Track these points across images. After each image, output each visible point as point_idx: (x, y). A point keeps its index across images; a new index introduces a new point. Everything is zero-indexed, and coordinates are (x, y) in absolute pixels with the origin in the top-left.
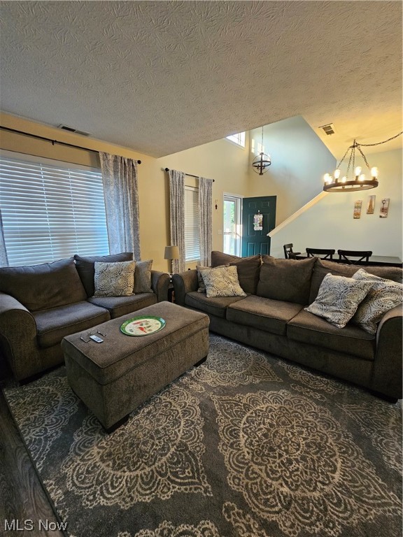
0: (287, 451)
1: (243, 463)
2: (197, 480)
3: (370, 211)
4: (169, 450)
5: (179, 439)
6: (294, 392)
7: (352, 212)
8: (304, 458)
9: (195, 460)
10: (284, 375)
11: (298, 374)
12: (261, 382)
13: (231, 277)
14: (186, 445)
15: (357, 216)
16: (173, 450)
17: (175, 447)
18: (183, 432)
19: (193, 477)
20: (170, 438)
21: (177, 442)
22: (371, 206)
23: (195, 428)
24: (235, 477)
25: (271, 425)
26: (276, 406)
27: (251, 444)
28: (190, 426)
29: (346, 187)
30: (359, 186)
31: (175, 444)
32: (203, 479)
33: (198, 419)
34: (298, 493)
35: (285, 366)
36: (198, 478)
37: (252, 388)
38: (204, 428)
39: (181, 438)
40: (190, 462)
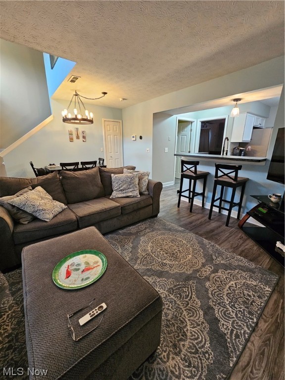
0: (174, 250)
1: (180, 265)
2: (189, 286)
3: (78, 137)
4: (172, 299)
5: (165, 292)
6: (144, 235)
7: (68, 137)
8: (178, 247)
9: (178, 285)
10: (131, 234)
11: (133, 229)
12: (132, 243)
13: (47, 197)
14: (170, 288)
15: (71, 140)
16: (172, 297)
17: (170, 295)
18: (160, 289)
19: (188, 288)
20: (164, 297)
21: (167, 293)
22: (77, 134)
23: (159, 282)
24: (187, 270)
25: (161, 249)
26: (150, 244)
27: (171, 260)
28: (156, 284)
29: (82, 122)
30: (78, 121)
31: (168, 295)
32: (188, 283)
33: (152, 279)
34: (191, 253)
35: (125, 231)
36: (189, 285)
37: (135, 248)
38: (159, 277)
39: (165, 290)
40: (180, 287)
